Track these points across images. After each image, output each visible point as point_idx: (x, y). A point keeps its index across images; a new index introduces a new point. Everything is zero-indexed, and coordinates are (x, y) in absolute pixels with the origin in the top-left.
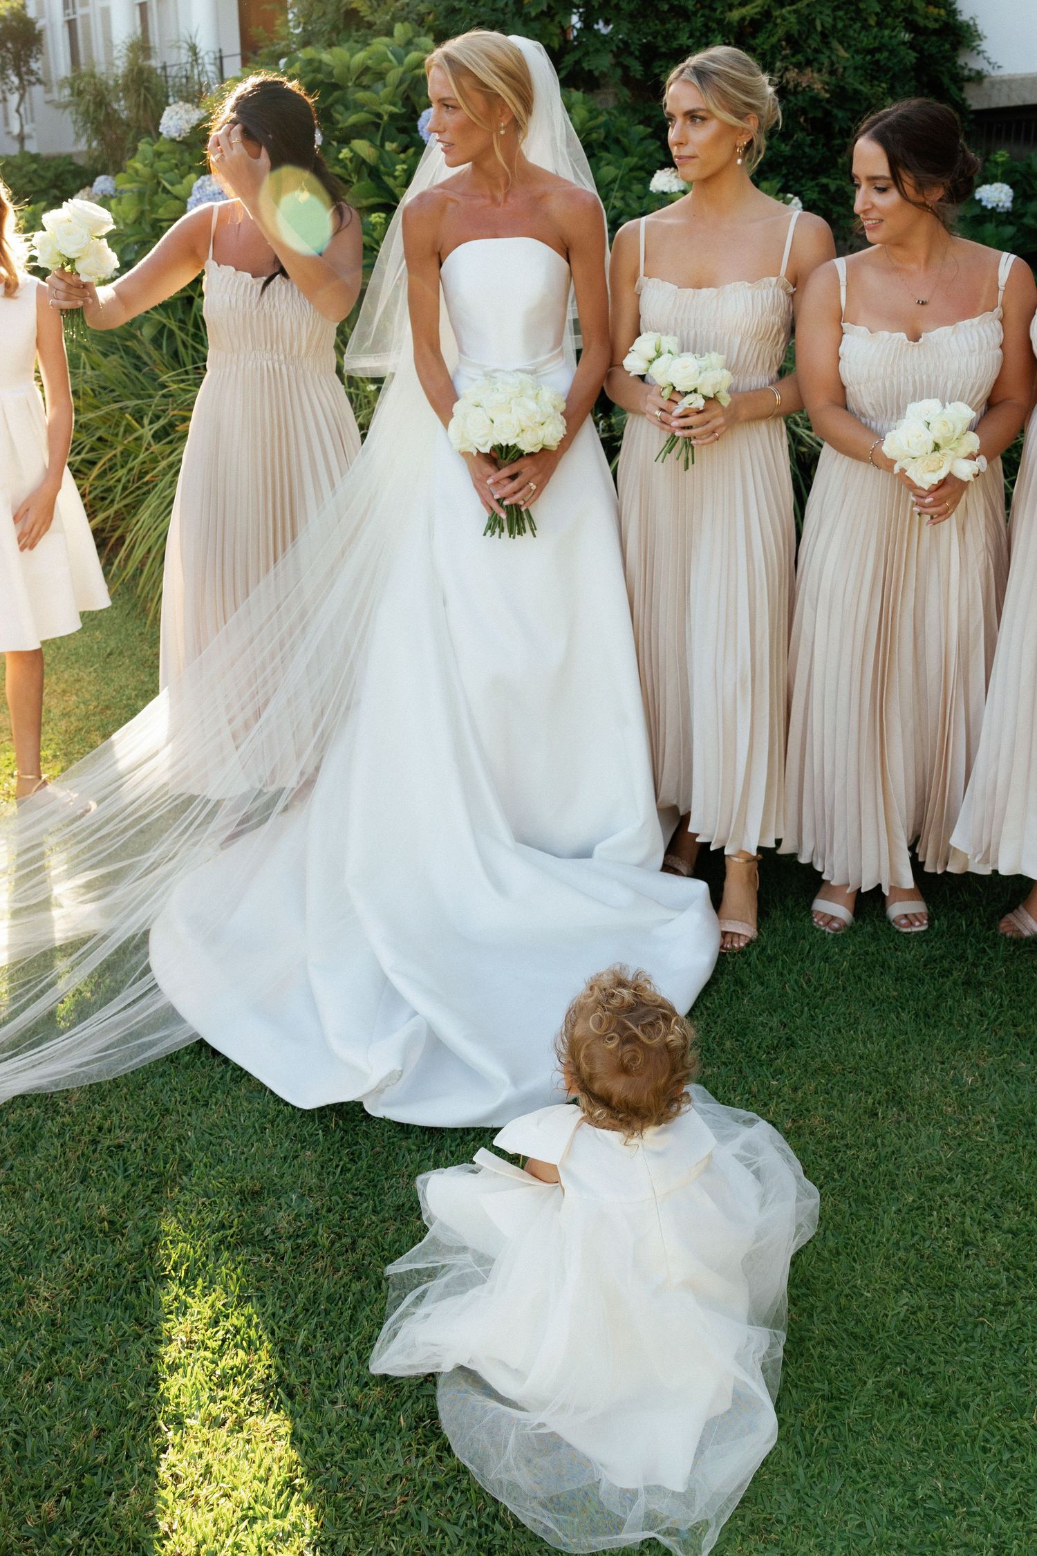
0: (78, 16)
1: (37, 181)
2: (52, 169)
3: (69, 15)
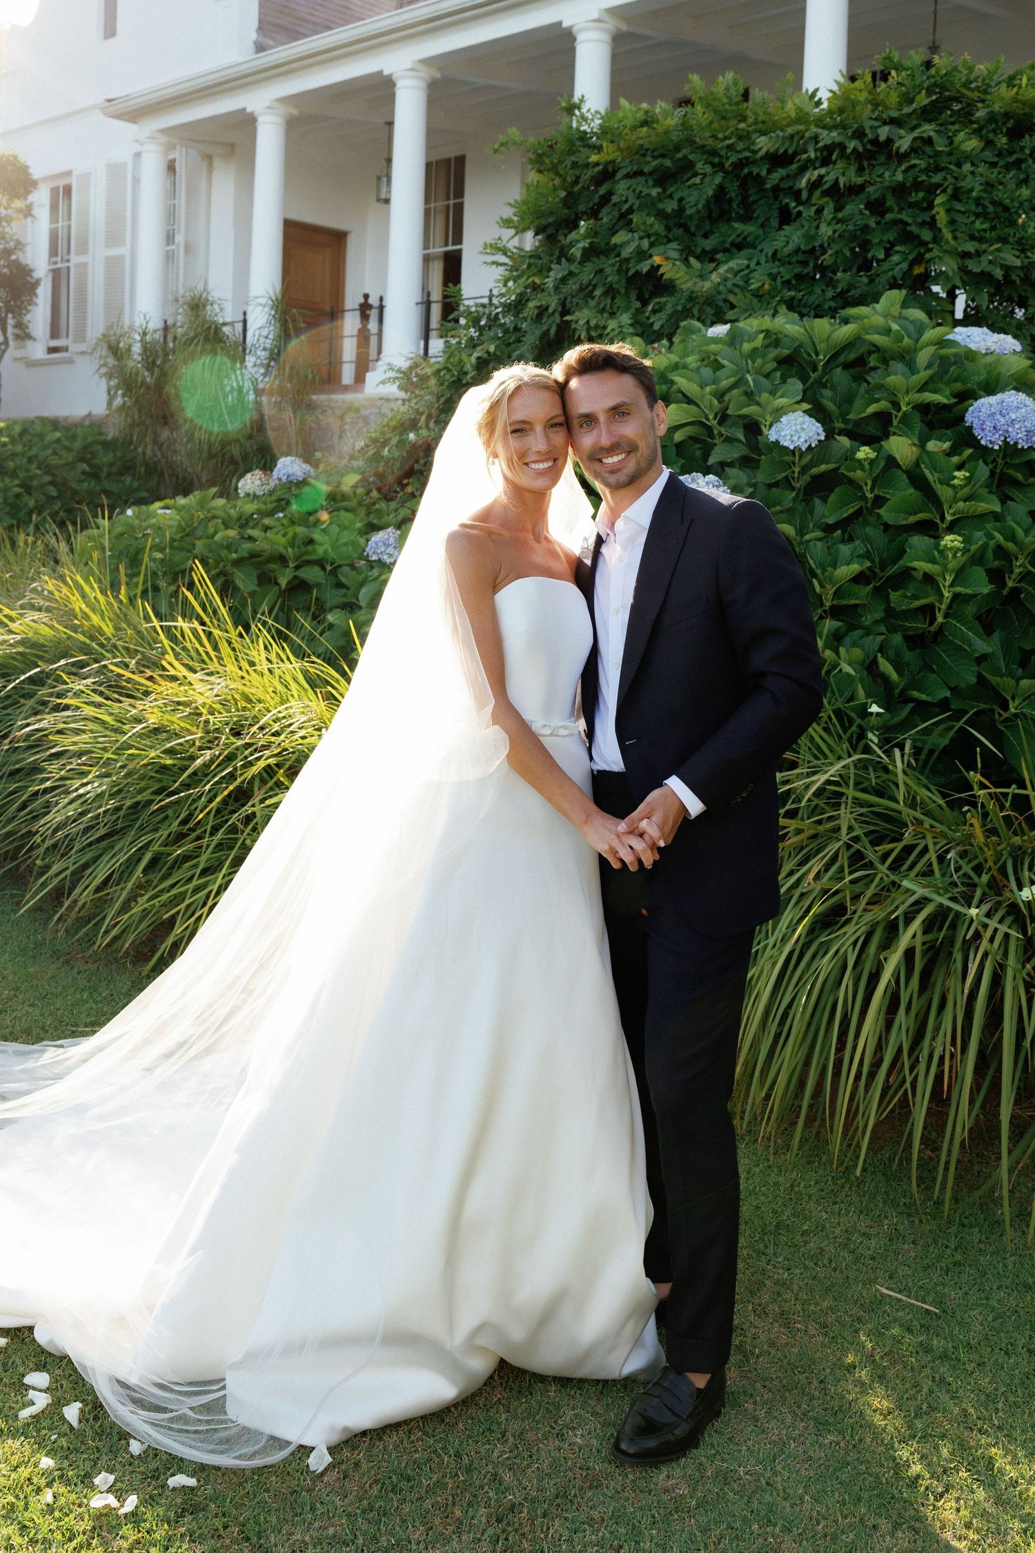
0: (71, 264)
1: (64, 453)
2: (79, 440)
3: (56, 263)
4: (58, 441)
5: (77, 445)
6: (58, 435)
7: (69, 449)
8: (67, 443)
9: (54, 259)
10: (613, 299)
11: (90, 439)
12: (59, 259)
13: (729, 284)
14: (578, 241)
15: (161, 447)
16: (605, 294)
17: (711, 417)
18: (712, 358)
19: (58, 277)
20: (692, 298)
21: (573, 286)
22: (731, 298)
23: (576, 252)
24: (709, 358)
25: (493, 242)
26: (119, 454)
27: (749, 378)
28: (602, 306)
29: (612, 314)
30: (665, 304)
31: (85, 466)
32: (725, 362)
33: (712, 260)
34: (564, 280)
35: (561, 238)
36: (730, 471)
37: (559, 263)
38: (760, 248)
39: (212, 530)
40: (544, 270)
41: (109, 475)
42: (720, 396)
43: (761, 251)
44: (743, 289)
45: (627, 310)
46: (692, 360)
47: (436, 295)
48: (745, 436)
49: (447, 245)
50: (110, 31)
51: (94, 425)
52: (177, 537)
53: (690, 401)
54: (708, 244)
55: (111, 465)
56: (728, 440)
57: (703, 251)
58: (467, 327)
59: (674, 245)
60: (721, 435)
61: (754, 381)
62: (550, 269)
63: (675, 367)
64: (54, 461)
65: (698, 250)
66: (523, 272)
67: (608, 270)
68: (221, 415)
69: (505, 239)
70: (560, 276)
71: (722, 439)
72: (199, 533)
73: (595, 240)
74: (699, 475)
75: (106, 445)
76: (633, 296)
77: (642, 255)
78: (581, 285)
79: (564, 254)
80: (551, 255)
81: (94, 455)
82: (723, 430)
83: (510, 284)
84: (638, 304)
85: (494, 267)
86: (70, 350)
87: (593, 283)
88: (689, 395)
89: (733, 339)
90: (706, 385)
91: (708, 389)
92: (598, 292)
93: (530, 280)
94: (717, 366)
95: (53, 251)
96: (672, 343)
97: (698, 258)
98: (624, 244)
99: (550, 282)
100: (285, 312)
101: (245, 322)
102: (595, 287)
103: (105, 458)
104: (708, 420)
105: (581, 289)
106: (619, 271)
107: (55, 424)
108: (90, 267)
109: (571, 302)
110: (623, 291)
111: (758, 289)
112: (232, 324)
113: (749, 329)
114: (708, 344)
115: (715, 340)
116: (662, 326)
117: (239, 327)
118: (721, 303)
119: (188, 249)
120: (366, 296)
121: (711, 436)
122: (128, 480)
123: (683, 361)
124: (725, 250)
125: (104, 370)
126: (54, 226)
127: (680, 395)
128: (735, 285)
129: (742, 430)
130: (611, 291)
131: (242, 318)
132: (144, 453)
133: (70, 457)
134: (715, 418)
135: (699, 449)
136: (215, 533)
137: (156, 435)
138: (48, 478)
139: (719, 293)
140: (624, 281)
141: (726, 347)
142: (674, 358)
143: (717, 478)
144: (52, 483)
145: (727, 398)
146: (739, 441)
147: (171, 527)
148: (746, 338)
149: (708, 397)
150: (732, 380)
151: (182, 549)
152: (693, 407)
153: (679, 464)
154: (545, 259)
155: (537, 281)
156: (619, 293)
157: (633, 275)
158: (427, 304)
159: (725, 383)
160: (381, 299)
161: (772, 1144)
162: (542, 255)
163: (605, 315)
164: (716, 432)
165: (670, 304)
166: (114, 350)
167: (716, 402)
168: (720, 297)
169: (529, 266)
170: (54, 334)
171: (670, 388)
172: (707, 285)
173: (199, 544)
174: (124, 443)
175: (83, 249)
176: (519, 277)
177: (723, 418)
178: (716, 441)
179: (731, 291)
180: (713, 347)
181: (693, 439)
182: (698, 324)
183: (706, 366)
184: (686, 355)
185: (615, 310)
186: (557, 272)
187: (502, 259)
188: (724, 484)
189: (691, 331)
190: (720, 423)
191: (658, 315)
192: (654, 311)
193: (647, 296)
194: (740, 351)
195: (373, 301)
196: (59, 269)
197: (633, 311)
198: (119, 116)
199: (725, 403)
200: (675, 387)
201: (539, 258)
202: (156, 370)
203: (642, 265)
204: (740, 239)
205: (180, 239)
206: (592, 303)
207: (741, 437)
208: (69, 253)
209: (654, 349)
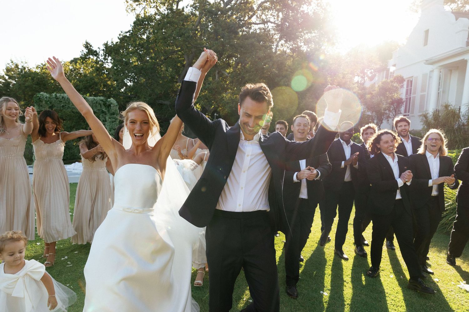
0: (411, 97)
12: (408, 96)
19: (408, 100)
50: (426, 43)
86: (409, 115)
95: (407, 94)
108: (416, 97)
119: (443, 92)
131: (459, 108)
170: (405, 112)
175: (415, 93)
196: (407, 98)
198: (428, 64)
202: (437, 121)
205: (441, 89)
208: (411, 94)
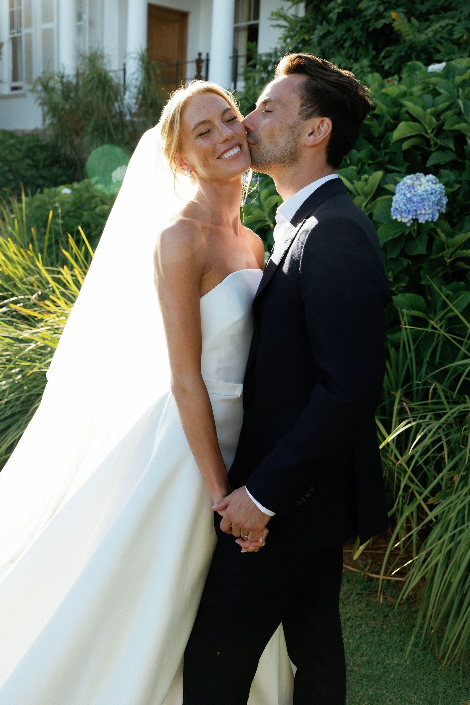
1: (16, 153)
2: (26, 144)
3: (13, 34)
4: (13, 145)
5: (24, 147)
6: (12, 141)
7: (19, 150)
8: (18, 146)
9: (12, 31)
10: (357, 49)
11: (32, 144)
12: (15, 31)
13: (438, 37)
14: (334, 8)
15: (75, 149)
16: (351, 46)
17: (429, 131)
18: (431, 87)
19: (15, 42)
20: (412, 47)
21: (330, 40)
22: (439, 47)
23: (333, 16)
24: (429, 87)
25: (277, 11)
26: (49, 153)
27: (460, 102)
28: (349, 54)
29: (356, 60)
30: (392, 51)
31: (29, 161)
32: (442, 91)
33: (427, 20)
34: (324, 37)
35: (323, 7)
36: (443, 172)
37: (321, 24)
38: (460, 10)
39: (93, 205)
40: (311, 30)
41: (44, 167)
42: (437, 115)
43: (461, 12)
44: (447, 40)
45: (366, 57)
46: (417, 90)
47: (242, 51)
48: (455, 146)
49: (249, 20)
51: (34, 135)
52: (72, 209)
53: (414, 119)
54: (423, 8)
55: (45, 160)
56: (442, 148)
57: (421, 13)
58: (260, 72)
59: (401, 9)
60: (436, 144)
61: (464, 104)
62: (315, 29)
63: (404, 95)
64: (10, 157)
65: (418, 13)
66: (297, 32)
67: (355, 28)
68: (109, 129)
69: (285, 9)
70: (321, 33)
71: (436, 148)
72: (86, 207)
73: (347, 7)
74: (422, 174)
75: (43, 148)
76: (371, 47)
77: (379, 16)
78: (336, 39)
79: (324, 18)
80: (316, 20)
81: (34, 153)
82: (439, 142)
83: (288, 40)
84: (374, 53)
85: (278, 28)
86: (23, 88)
87: (345, 37)
88: (415, 115)
89: (447, 74)
90: (427, 108)
91: (429, 111)
92: (347, 44)
93: (302, 37)
94: (436, 93)
95: (12, 26)
96: (400, 79)
97: (418, 18)
98: (368, 8)
99: (315, 38)
100: (149, 63)
101: (124, 70)
102: (345, 41)
103: (41, 156)
104: (427, 133)
105: (336, 43)
106: (362, 29)
107: (11, 134)
108: (34, 36)
109: (329, 52)
110: (364, 42)
111: (459, 39)
112: (115, 71)
113: (459, 66)
114: (429, 77)
115: (434, 74)
116: (390, 68)
117: (121, 73)
118: (431, 50)
119: (91, 23)
120: (200, 54)
121: (429, 145)
122: (55, 169)
123: (410, 90)
124: (437, 12)
125: (39, 101)
126: (12, 9)
127: (407, 116)
128: (442, 38)
129: (453, 141)
130: (356, 44)
131: (122, 67)
132: (65, 153)
133: (20, 155)
134: (432, 132)
135: (420, 155)
136: (96, 207)
137: (72, 142)
138: (6, 168)
139: (430, 43)
140: (365, 35)
141: (442, 80)
142: (403, 88)
143: (434, 177)
144: (10, 171)
145: (442, 117)
146: (451, 150)
147: (68, 202)
148: (457, 72)
149: (428, 117)
150: (447, 104)
151: (74, 217)
152: (417, 124)
153: (406, 166)
154: (312, 22)
155: (306, 37)
156: (361, 44)
157: (372, 31)
158: (235, 58)
159: (441, 106)
160: (208, 55)
161: (461, 668)
162: (310, 20)
163: (352, 60)
164: (432, 142)
165: (397, 51)
166: (46, 88)
167: (434, 120)
168: (432, 46)
169: (301, 27)
170: (15, 78)
171: (400, 110)
172: (423, 37)
173: (86, 214)
174: (54, 147)
175: (29, 24)
176: (295, 35)
177: (439, 131)
178: (432, 149)
179: (439, 42)
180: (433, 80)
181: (415, 147)
182: (419, 64)
183: (427, 93)
184: (411, 85)
185: (358, 56)
186: (320, 31)
187: (283, 23)
188: (440, 182)
189: (414, 69)
190: (436, 136)
191: (388, 60)
192: (385, 58)
193: (380, 46)
194: (453, 82)
195: (204, 57)
196: (16, 37)
197: (370, 57)
199: (441, 122)
200: (404, 110)
201: (308, 22)
202: (70, 100)
203: (378, 23)
204: (447, 3)
205: (86, 17)
206: (343, 52)
207: (452, 146)
208: (21, 27)
209: (389, 81)
